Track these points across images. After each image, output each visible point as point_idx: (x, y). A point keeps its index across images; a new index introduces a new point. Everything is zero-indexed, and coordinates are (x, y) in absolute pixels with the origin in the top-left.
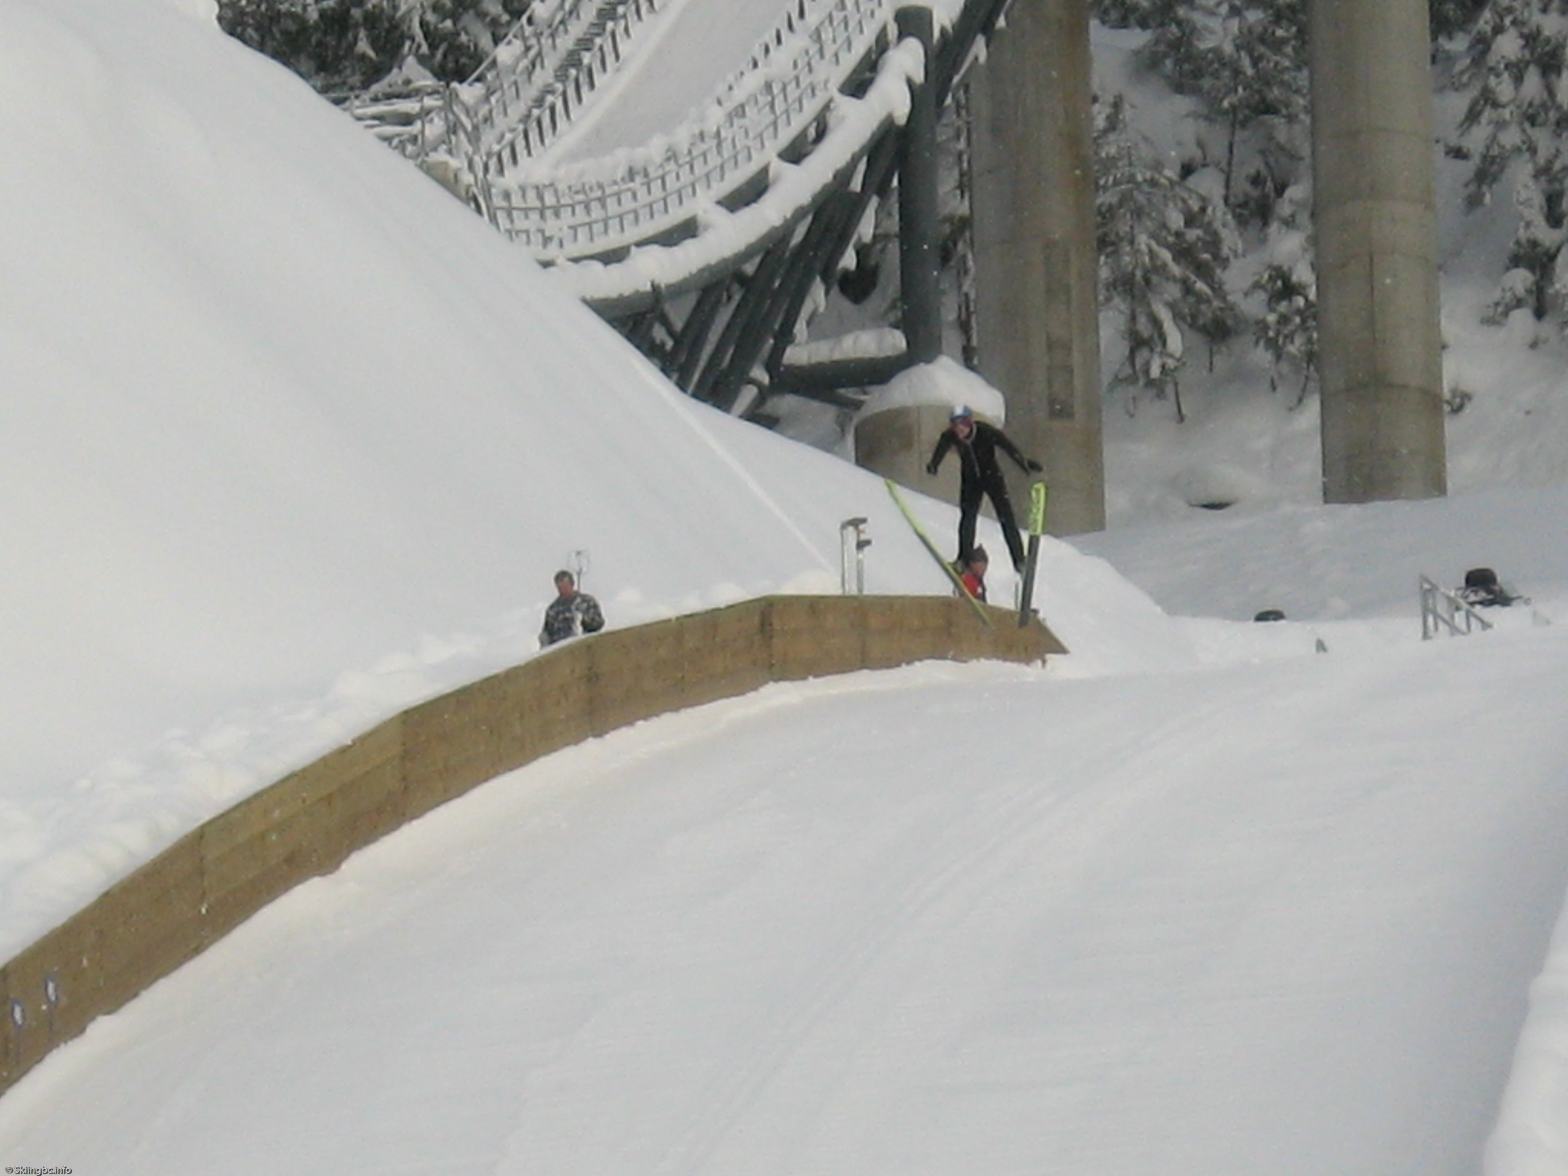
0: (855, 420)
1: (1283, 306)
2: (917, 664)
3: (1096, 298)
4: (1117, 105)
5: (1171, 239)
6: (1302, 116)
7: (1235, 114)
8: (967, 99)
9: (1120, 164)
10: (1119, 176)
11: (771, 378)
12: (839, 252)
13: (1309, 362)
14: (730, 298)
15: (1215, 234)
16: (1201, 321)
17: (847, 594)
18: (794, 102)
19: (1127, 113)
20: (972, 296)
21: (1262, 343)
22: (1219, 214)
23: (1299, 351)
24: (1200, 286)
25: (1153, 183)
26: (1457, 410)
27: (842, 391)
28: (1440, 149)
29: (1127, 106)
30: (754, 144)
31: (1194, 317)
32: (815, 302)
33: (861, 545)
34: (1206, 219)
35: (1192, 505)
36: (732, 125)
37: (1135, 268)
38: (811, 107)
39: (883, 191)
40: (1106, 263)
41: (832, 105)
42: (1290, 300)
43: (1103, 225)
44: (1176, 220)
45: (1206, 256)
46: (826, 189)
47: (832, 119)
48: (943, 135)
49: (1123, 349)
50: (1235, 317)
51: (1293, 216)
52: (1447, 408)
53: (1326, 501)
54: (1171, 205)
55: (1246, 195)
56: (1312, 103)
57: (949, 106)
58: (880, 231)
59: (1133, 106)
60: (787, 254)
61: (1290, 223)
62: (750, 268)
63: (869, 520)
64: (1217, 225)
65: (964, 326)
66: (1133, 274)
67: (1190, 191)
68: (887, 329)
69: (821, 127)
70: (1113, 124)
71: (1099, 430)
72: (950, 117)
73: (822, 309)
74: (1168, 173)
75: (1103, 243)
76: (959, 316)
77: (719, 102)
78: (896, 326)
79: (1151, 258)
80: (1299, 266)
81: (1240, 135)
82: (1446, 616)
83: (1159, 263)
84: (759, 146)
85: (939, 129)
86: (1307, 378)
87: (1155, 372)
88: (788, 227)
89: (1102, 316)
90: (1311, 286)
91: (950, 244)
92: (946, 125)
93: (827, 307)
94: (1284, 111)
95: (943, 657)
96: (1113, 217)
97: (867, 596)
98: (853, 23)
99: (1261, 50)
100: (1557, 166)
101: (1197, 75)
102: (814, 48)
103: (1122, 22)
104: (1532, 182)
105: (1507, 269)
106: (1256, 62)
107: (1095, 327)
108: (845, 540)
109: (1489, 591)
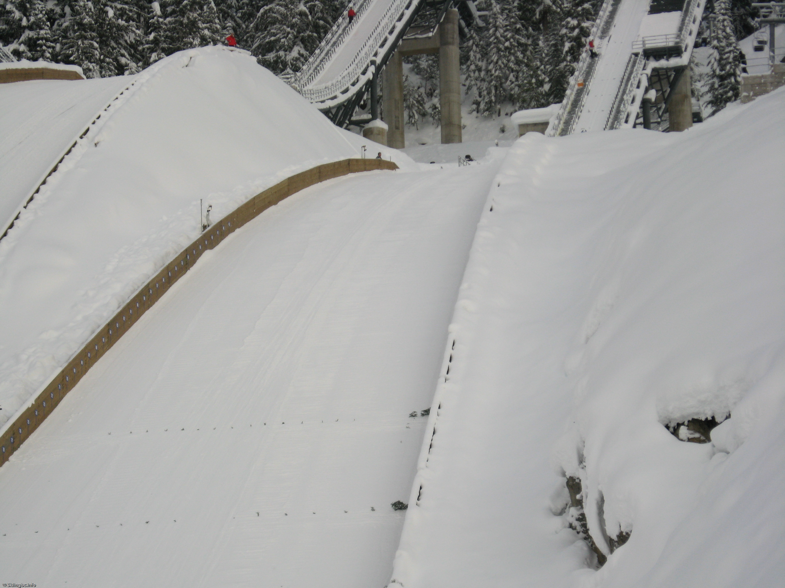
0: (363, 130)
1: (435, 111)
2: (374, 170)
3: (403, 109)
4: (407, 77)
5: (416, 99)
6: (438, 79)
7: (427, 78)
8: (382, 75)
9: (407, 87)
10: (407, 89)
11: (349, 122)
12: (360, 101)
13: (439, 120)
14: (342, 109)
15: (423, 99)
16: (421, 113)
17: (363, 158)
18: (353, 76)
19: (409, 78)
20: (382, 109)
21: (431, 117)
22: (424, 95)
23: (437, 119)
24: (420, 107)
25: (413, 90)
26: (464, 128)
27: (361, 125)
28: (461, 84)
30: (346, 83)
32: (356, 110)
33: (365, 150)
34: (422, 96)
35: (419, 144)
36: (343, 80)
38: (356, 77)
39: (368, 91)
40: (405, 103)
41: (359, 76)
43: (404, 97)
44: (417, 96)
45: (422, 102)
46: (358, 90)
47: (359, 79)
48: (378, 81)
49: (408, 118)
50: (427, 113)
51: (436, 96)
52: (462, 128)
53: (442, 144)
54: (416, 94)
55: (428, 92)
56: (440, 76)
57: (379, 77)
58: (367, 98)
60: (352, 101)
62: (345, 104)
63: (366, 146)
64: (424, 97)
65: (381, 114)
66: (409, 105)
67: (419, 91)
68: (368, 114)
70: (406, 80)
71: (404, 131)
72: (379, 79)
73: (358, 111)
74: (415, 88)
75: (404, 100)
76: (380, 112)
77: (341, 76)
78: (370, 114)
80: (437, 104)
81: (428, 82)
83: (414, 103)
86: (439, 123)
87: (413, 122)
88: (352, 97)
90: (439, 107)
91: (379, 100)
94: (435, 78)
95: (379, 169)
96: (406, 96)
97: (366, 159)
98: (363, 63)
99: (431, 67)
100: (481, 87)
101: (420, 72)
102: (356, 67)
103: (408, 63)
104: (476, 90)
105: (472, 105)
106: (430, 70)
107: (403, 114)
108: (362, 150)
109: (469, 159)
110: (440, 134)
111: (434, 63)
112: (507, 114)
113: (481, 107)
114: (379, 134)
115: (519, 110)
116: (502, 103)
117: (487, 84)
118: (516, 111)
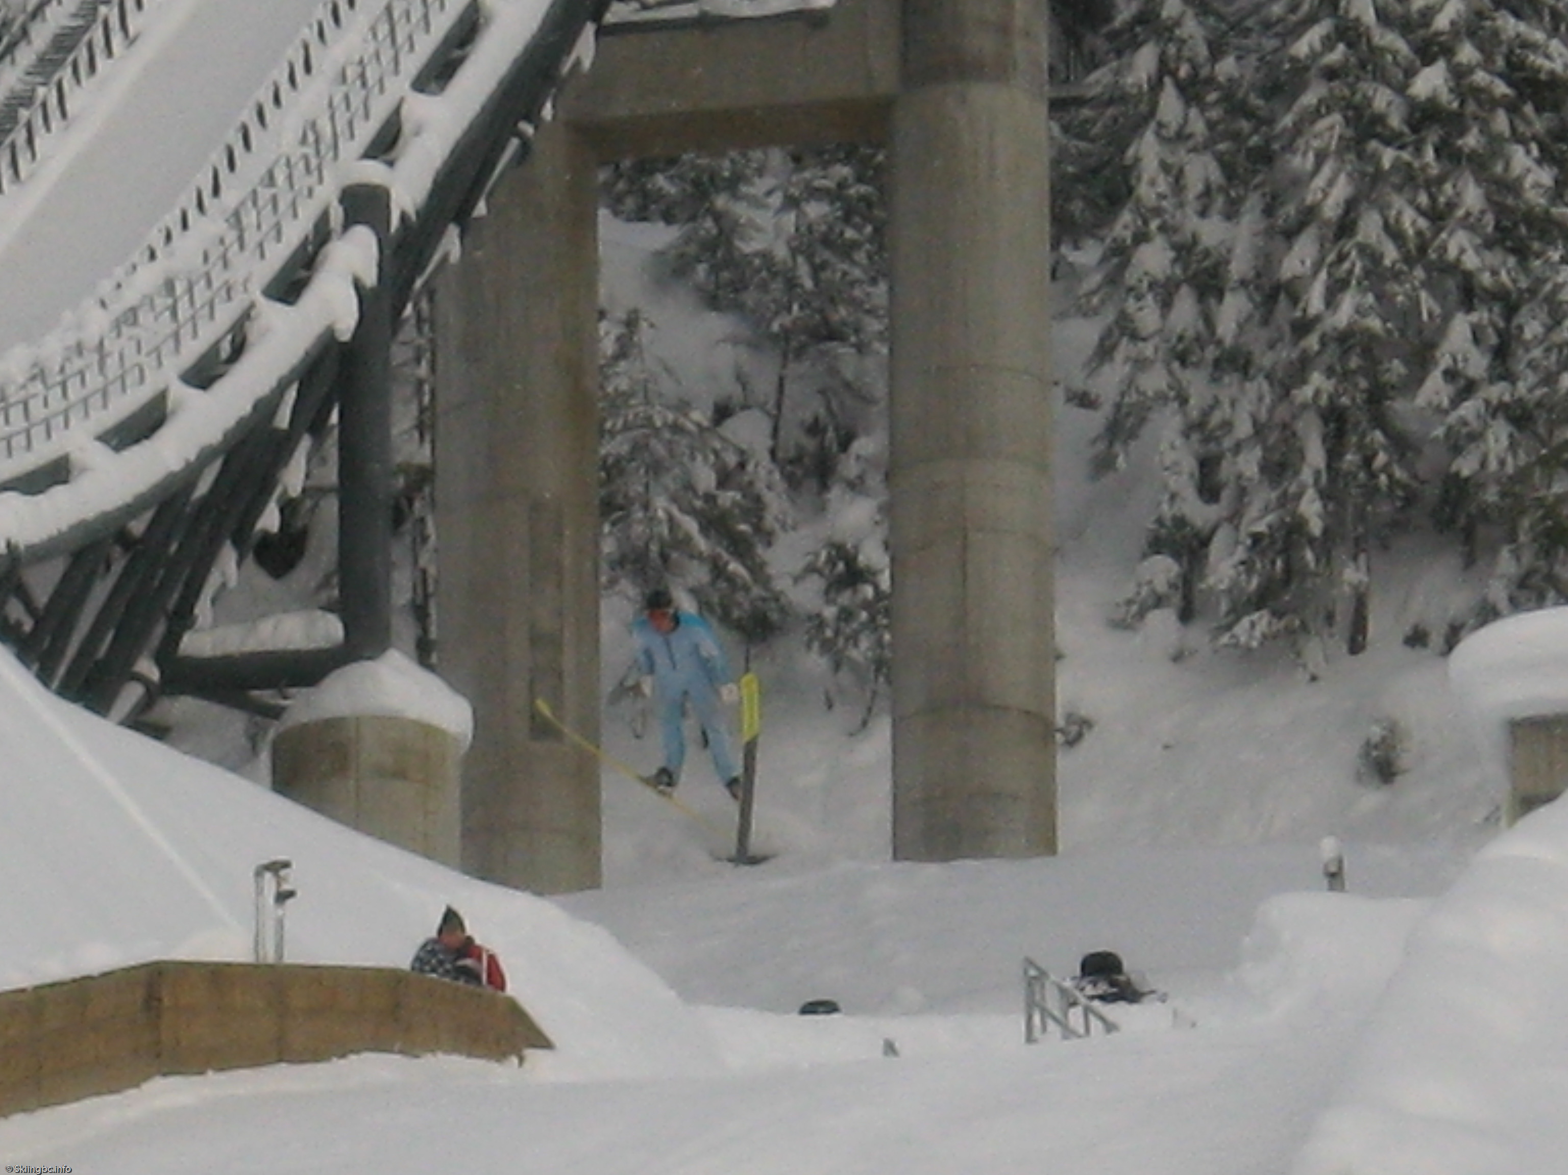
0: (271, 734)
1: (845, 598)
2: (353, 1057)
3: (597, 578)
4: (631, 323)
6: (876, 345)
7: (787, 340)
8: (432, 309)
9: (633, 402)
10: (631, 417)
11: (162, 673)
12: (256, 509)
13: (878, 670)
14: (108, 568)
15: (758, 499)
16: (736, 614)
17: (261, 961)
18: (202, 307)
19: (644, 334)
20: (432, 571)
21: (816, 645)
22: (762, 473)
23: (866, 659)
24: (734, 566)
25: (676, 428)
26: (1072, 743)
27: (255, 693)
28: (1059, 393)
29: (644, 325)
30: (148, 362)
31: (726, 608)
32: (223, 574)
33: (283, 897)
34: (746, 478)
35: (718, 858)
36: (119, 335)
37: (649, 540)
38: (226, 315)
39: (317, 428)
40: (611, 533)
41: (253, 313)
42: (855, 592)
43: (609, 483)
44: (706, 479)
45: (743, 527)
46: (241, 423)
47: (253, 331)
48: (399, 354)
50: (783, 610)
51: (861, 478)
52: (1059, 737)
53: (896, 857)
54: (699, 458)
55: (800, 448)
56: (891, 328)
57: (407, 319)
58: (312, 482)
59: (652, 326)
60: (188, 509)
61: (856, 486)
62: (138, 527)
63: (294, 866)
64: (760, 486)
65: (420, 612)
66: (646, 549)
67: (723, 439)
68: (319, 613)
69: (238, 340)
70: (625, 348)
72: (408, 332)
73: (233, 582)
74: (696, 416)
75: (608, 507)
76: (413, 600)
77: (103, 304)
78: (328, 608)
79: (671, 529)
80: (868, 544)
81: (795, 368)
82: (1057, 1013)
83: (681, 536)
84: (154, 363)
85: (395, 348)
86: (874, 693)
88: (193, 472)
89: (604, 605)
90: (881, 571)
91: (404, 502)
92: (404, 343)
93: (239, 583)
94: (853, 339)
95: (390, 1051)
96: (622, 472)
97: (288, 966)
98: (284, 205)
99: (823, 253)
100: (1215, 419)
101: (738, 286)
102: (232, 236)
103: (642, 214)
104: (1179, 440)
105: (1146, 557)
106: (817, 271)
107: (596, 617)
108: (259, 891)
109: (1113, 983)
111: (847, 216)
112: (1417, 638)
113: (1211, 579)
114: (400, 774)
115: (1517, 604)
116: (1384, 546)
117: (1268, 398)
118: (1487, 615)
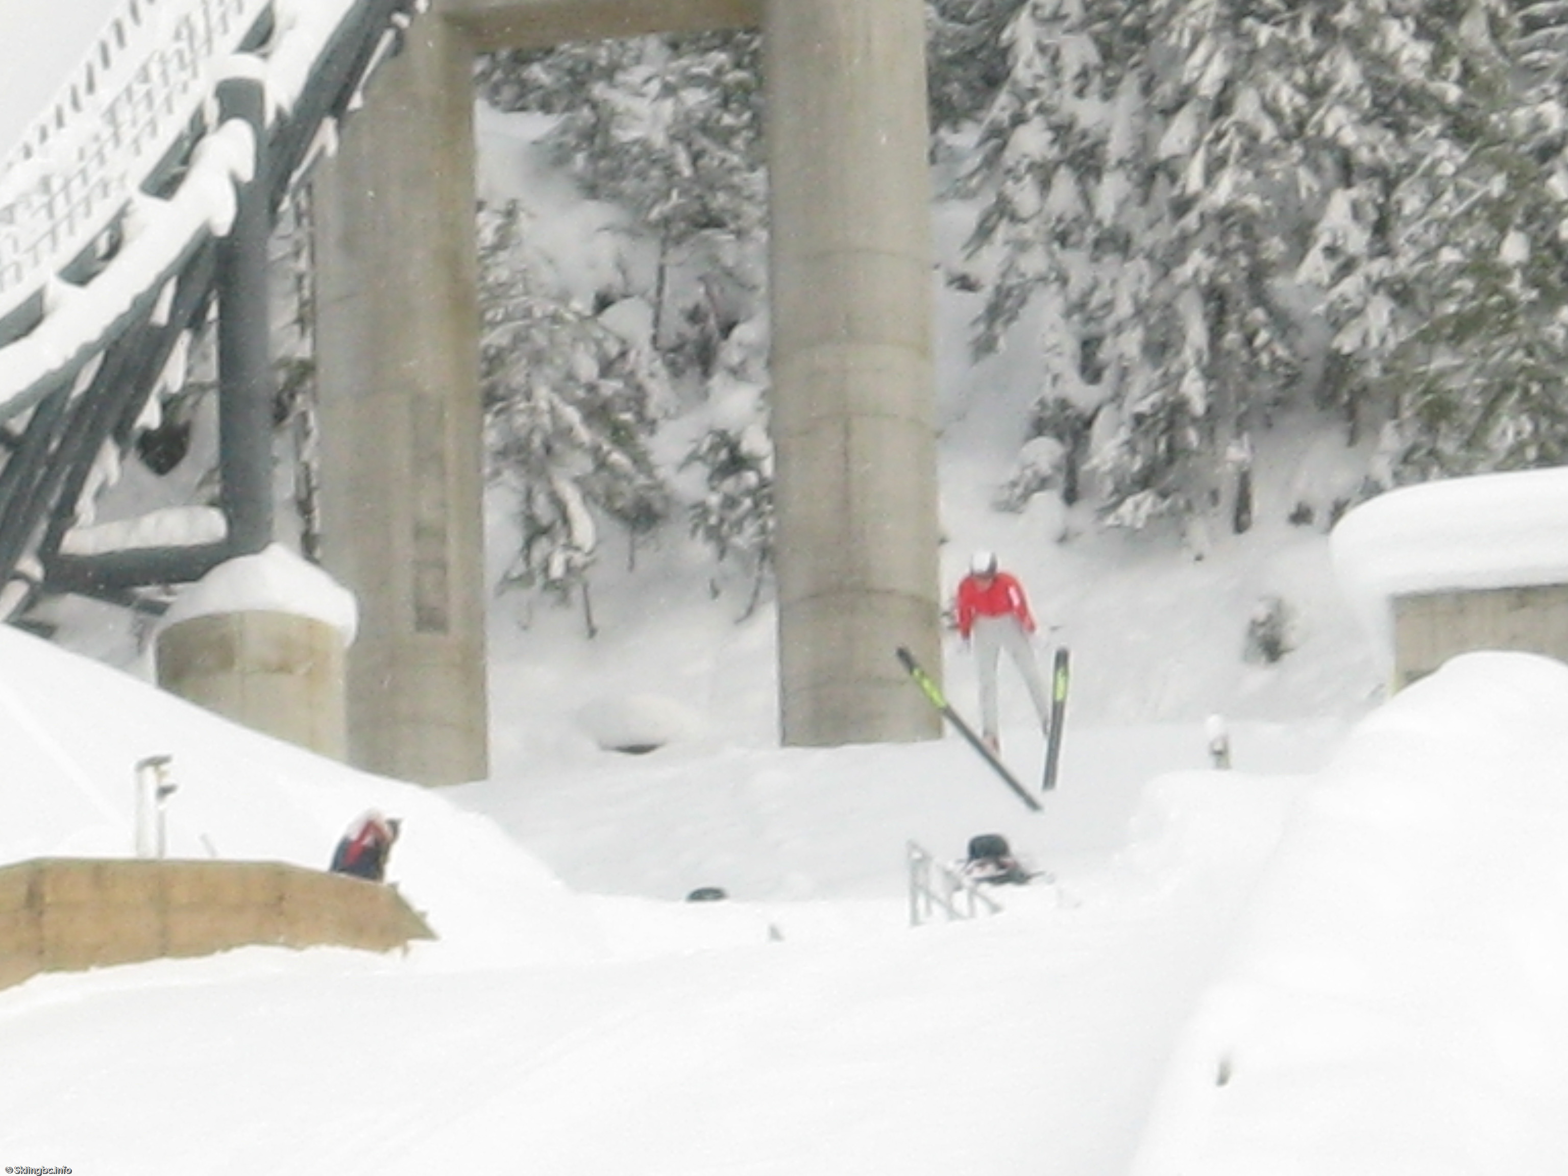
0: (156, 631)
1: (729, 485)
2: (237, 951)
3: (479, 470)
4: (510, 213)
5: (581, 393)
6: (757, 232)
7: (667, 227)
8: (311, 203)
9: (513, 292)
10: (511, 308)
11: (46, 571)
12: (137, 403)
13: (763, 557)
15: (639, 388)
16: (619, 504)
17: (143, 857)
18: (79, 204)
19: (524, 224)
20: (315, 465)
21: (700, 533)
22: (644, 360)
23: (751, 544)
24: (618, 457)
25: (555, 318)
27: (141, 590)
28: (940, 277)
29: (522, 215)
30: (25, 259)
31: (610, 497)
32: (105, 470)
33: (164, 791)
34: (628, 368)
35: (605, 747)
37: (532, 431)
38: (103, 212)
39: (196, 323)
40: (493, 425)
41: (130, 208)
42: (738, 479)
43: (488, 374)
44: (587, 368)
45: (627, 417)
46: (121, 320)
47: (129, 226)
48: (278, 248)
49: (515, 538)
50: (665, 498)
51: (743, 363)
52: (946, 622)
53: (785, 744)
54: (581, 348)
55: (680, 335)
56: (770, 213)
57: (285, 214)
58: (192, 380)
59: (531, 216)
60: (69, 405)
61: (737, 373)
62: (18, 425)
63: (172, 759)
64: (642, 375)
65: (304, 507)
66: (528, 440)
67: (604, 329)
68: (200, 508)
69: (114, 240)
70: (502, 243)
71: (482, 646)
72: (286, 226)
73: (114, 480)
74: (577, 305)
75: (490, 398)
76: (297, 493)
78: (212, 504)
79: (553, 419)
80: (751, 428)
81: (675, 255)
82: (942, 896)
83: (563, 425)
84: (32, 261)
85: (272, 242)
86: (760, 581)
87: (557, 570)
88: (71, 370)
89: (487, 498)
90: (766, 457)
91: (286, 397)
92: (282, 238)
93: (120, 479)
94: (732, 226)
95: (273, 943)
96: (503, 363)
97: (171, 863)
98: (159, 100)
99: (703, 142)
100: (1095, 301)
101: (615, 174)
102: (106, 132)
103: (519, 106)
104: (1061, 322)
105: (1028, 438)
106: (696, 157)
107: (478, 512)
108: (141, 786)
109: (1002, 866)
110: (772, 670)
111: (725, 104)
112: (1301, 516)
113: (1095, 461)
114: (284, 668)
115: (1399, 480)
116: (1269, 425)
117: (1147, 281)
118: (1372, 489)
